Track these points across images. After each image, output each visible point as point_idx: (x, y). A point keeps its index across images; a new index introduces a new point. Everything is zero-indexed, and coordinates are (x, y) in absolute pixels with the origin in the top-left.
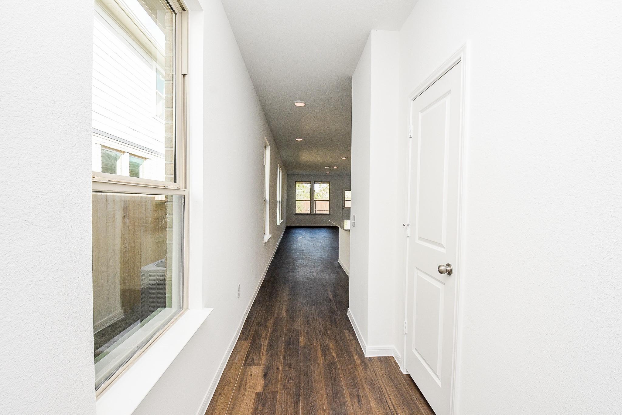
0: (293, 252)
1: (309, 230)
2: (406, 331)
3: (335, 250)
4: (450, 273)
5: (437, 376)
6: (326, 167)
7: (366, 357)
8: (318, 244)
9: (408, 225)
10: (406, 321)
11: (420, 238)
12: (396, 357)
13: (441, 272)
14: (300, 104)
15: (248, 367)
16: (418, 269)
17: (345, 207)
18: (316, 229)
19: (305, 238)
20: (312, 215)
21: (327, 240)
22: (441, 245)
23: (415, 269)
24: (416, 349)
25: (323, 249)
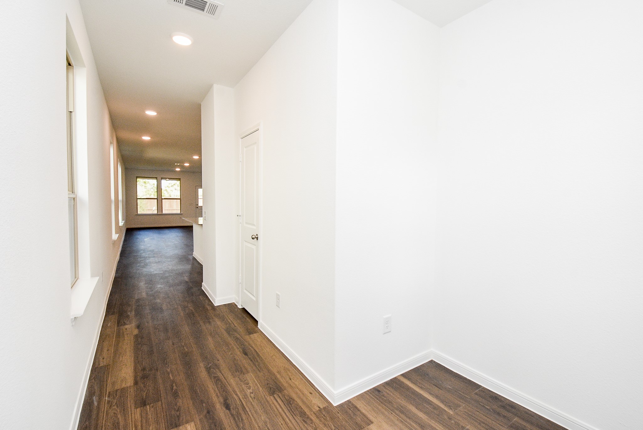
0: (142, 252)
1: (156, 231)
2: (240, 281)
3: (190, 246)
4: (257, 238)
5: (253, 296)
6: (176, 164)
7: (215, 306)
8: (169, 244)
9: (240, 216)
10: (240, 275)
11: (246, 223)
12: (236, 302)
13: (253, 239)
14: (151, 113)
15: (122, 327)
16: (245, 241)
17: (199, 206)
18: (165, 230)
19: (154, 239)
20: (160, 214)
21: (179, 239)
22: (254, 225)
23: (244, 242)
24: (245, 289)
25: (176, 247)
